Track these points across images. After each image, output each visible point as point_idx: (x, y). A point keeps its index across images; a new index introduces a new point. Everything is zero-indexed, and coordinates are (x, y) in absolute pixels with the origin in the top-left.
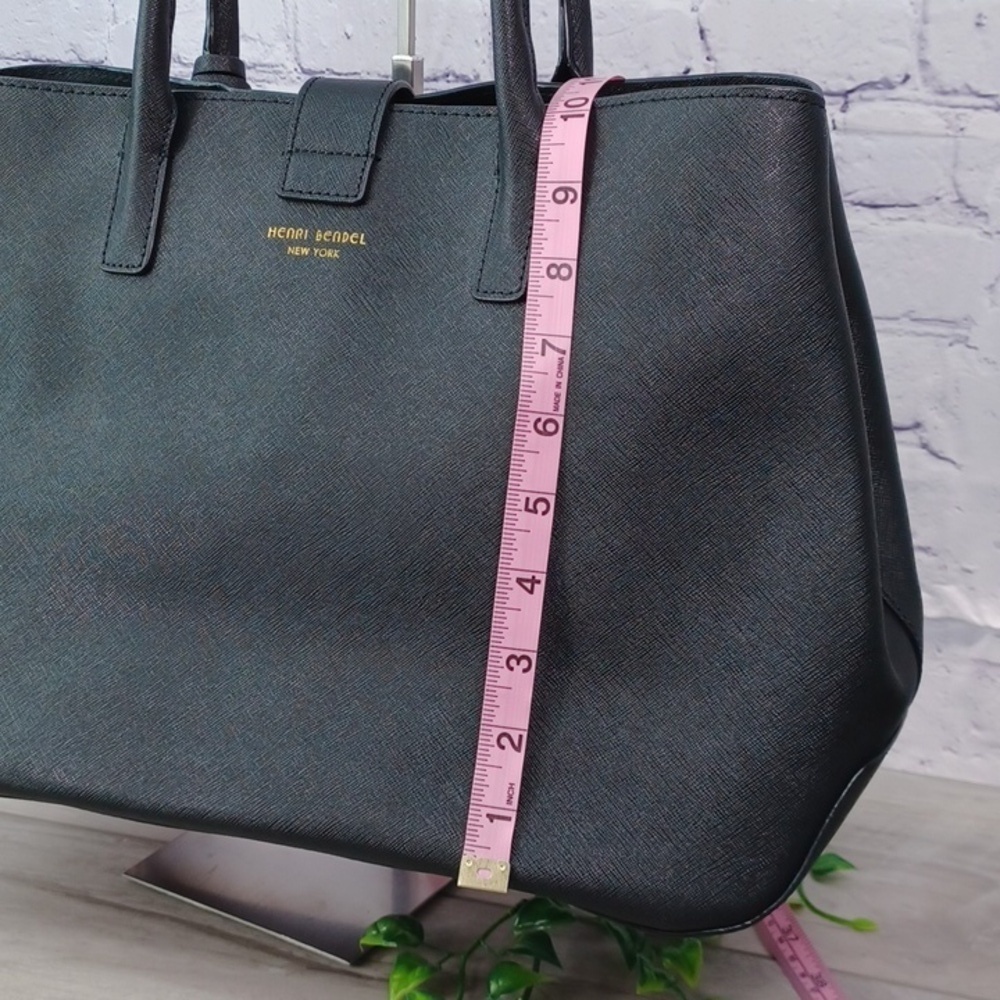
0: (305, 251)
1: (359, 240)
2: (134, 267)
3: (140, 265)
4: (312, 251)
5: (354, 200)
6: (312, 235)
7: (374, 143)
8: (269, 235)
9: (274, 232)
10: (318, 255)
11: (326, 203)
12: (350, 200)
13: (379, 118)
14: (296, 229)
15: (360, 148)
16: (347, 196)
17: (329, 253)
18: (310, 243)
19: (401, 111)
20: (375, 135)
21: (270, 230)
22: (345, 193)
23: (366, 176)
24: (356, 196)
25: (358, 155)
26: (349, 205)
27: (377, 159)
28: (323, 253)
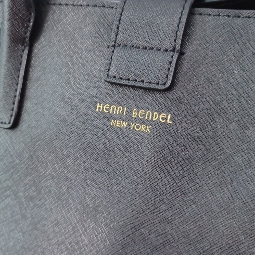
0: (124, 124)
1: (166, 119)
2: (5, 123)
3: (9, 123)
4: (129, 125)
5: (163, 87)
6: (130, 113)
7: (179, 41)
8: (97, 110)
9: (101, 107)
10: (134, 128)
11: (141, 88)
12: (159, 87)
13: (184, 19)
14: (117, 107)
15: (168, 44)
16: (158, 84)
17: (143, 128)
18: (128, 118)
19: (201, 14)
20: (180, 34)
21: (98, 106)
22: (157, 82)
23: (172, 69)
24: (165, 84)
25: (167, 50)
26: (159, 91)
27: (181, 53)
28: (138, 127)
